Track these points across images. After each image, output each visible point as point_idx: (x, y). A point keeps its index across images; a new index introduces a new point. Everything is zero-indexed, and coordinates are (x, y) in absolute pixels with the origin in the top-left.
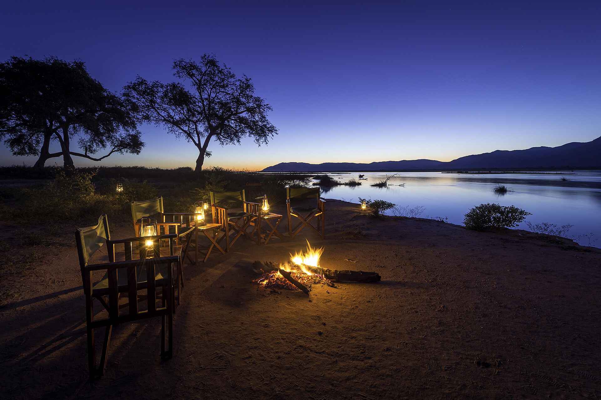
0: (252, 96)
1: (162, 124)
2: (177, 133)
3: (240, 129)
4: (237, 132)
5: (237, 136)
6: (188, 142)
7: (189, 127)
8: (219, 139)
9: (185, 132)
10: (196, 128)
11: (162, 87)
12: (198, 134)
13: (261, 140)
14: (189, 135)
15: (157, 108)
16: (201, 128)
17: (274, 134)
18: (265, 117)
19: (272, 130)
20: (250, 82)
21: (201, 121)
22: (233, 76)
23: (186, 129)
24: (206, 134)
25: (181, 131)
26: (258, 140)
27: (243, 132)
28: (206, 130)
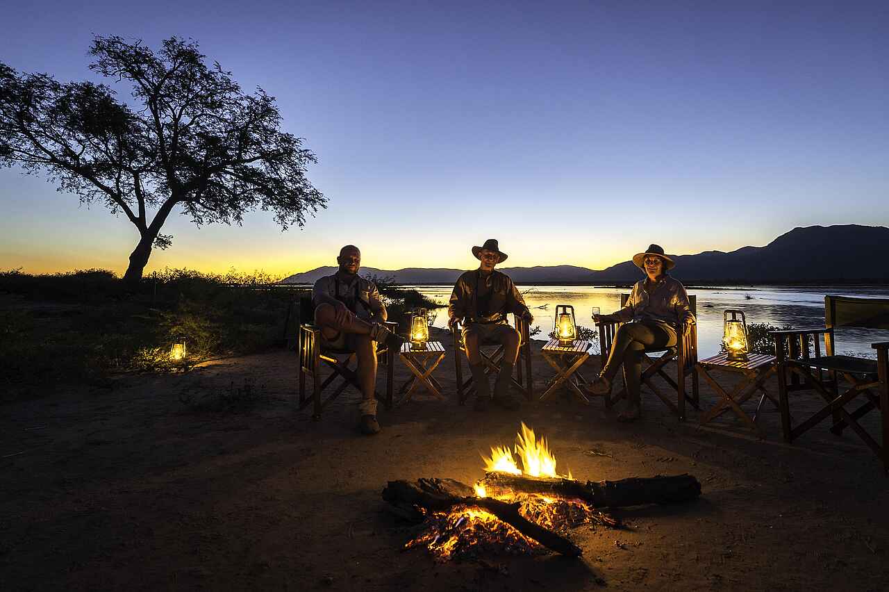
0: (274, 131)
1: (44, 169)
2: (85, 191)
3: (243, 193)
4: (236, 197)
5: (235, 207)
6: (114, 212)
7: (118, 180)
8: (192, 209)
9: (107, 190)
10: (137, 184)
11: (56, 87)
12: (141, 196)
13: (290, 218)
14: (117, 197)
15: (36, 132)
16: (150, 184)
17: (317, 206)
18: (300, 174)
19: (315, 198)
20: (272, 105)
21: (151, 171)
22: (235, 89)
23: (110, 184)
24: (162, 199)
25: (95, 188)
26: (282, 218)
27: (250, 199)
28: (163, 190)
